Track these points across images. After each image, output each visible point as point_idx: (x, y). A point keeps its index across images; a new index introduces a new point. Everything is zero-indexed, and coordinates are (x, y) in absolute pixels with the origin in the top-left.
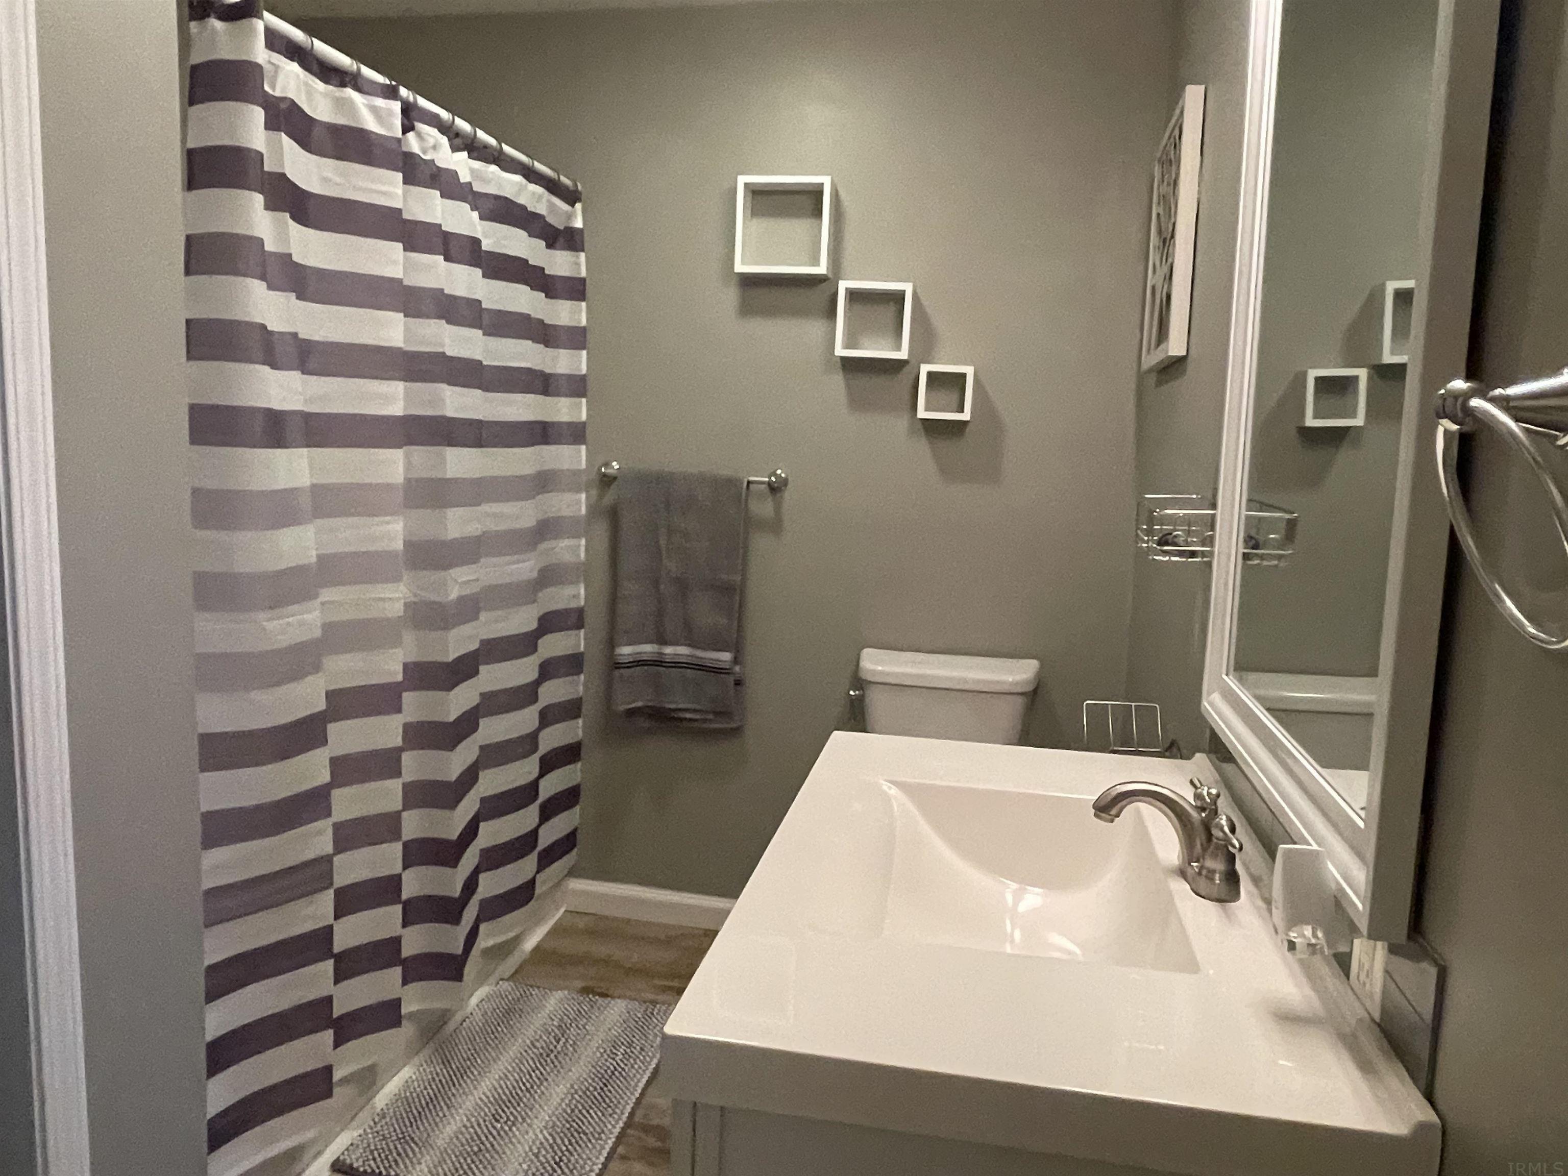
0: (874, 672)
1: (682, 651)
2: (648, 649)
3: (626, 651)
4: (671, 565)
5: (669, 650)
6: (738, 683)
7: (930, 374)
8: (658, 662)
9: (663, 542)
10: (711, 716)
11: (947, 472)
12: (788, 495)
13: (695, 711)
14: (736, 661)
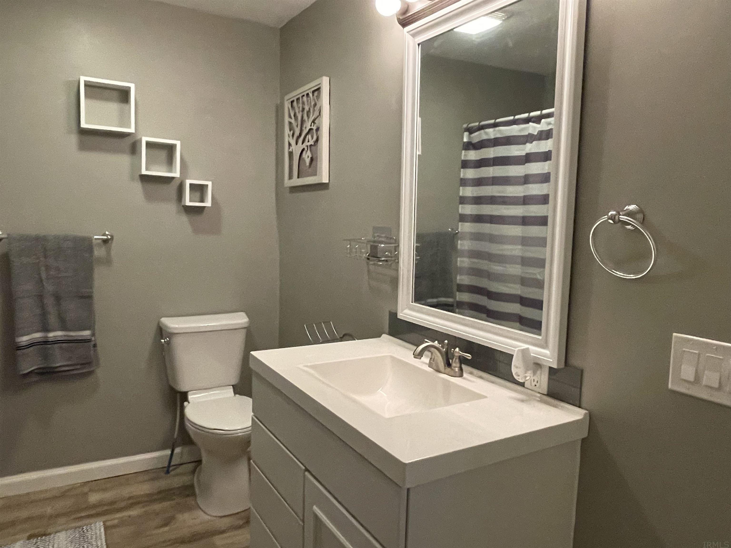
0: (176, 328)
1: (59, 334)
2: (38, 335)
3: (24, 339)
4: (49, 287)
5: (51, 335)
6: (95, 346)
7: (191, 185)
8: (45, 342)
9: (44, 276)
10: (78, 367)
11: (196, 230)
12: (114, 245)
13: (67, 366)
14: (93, 335)
